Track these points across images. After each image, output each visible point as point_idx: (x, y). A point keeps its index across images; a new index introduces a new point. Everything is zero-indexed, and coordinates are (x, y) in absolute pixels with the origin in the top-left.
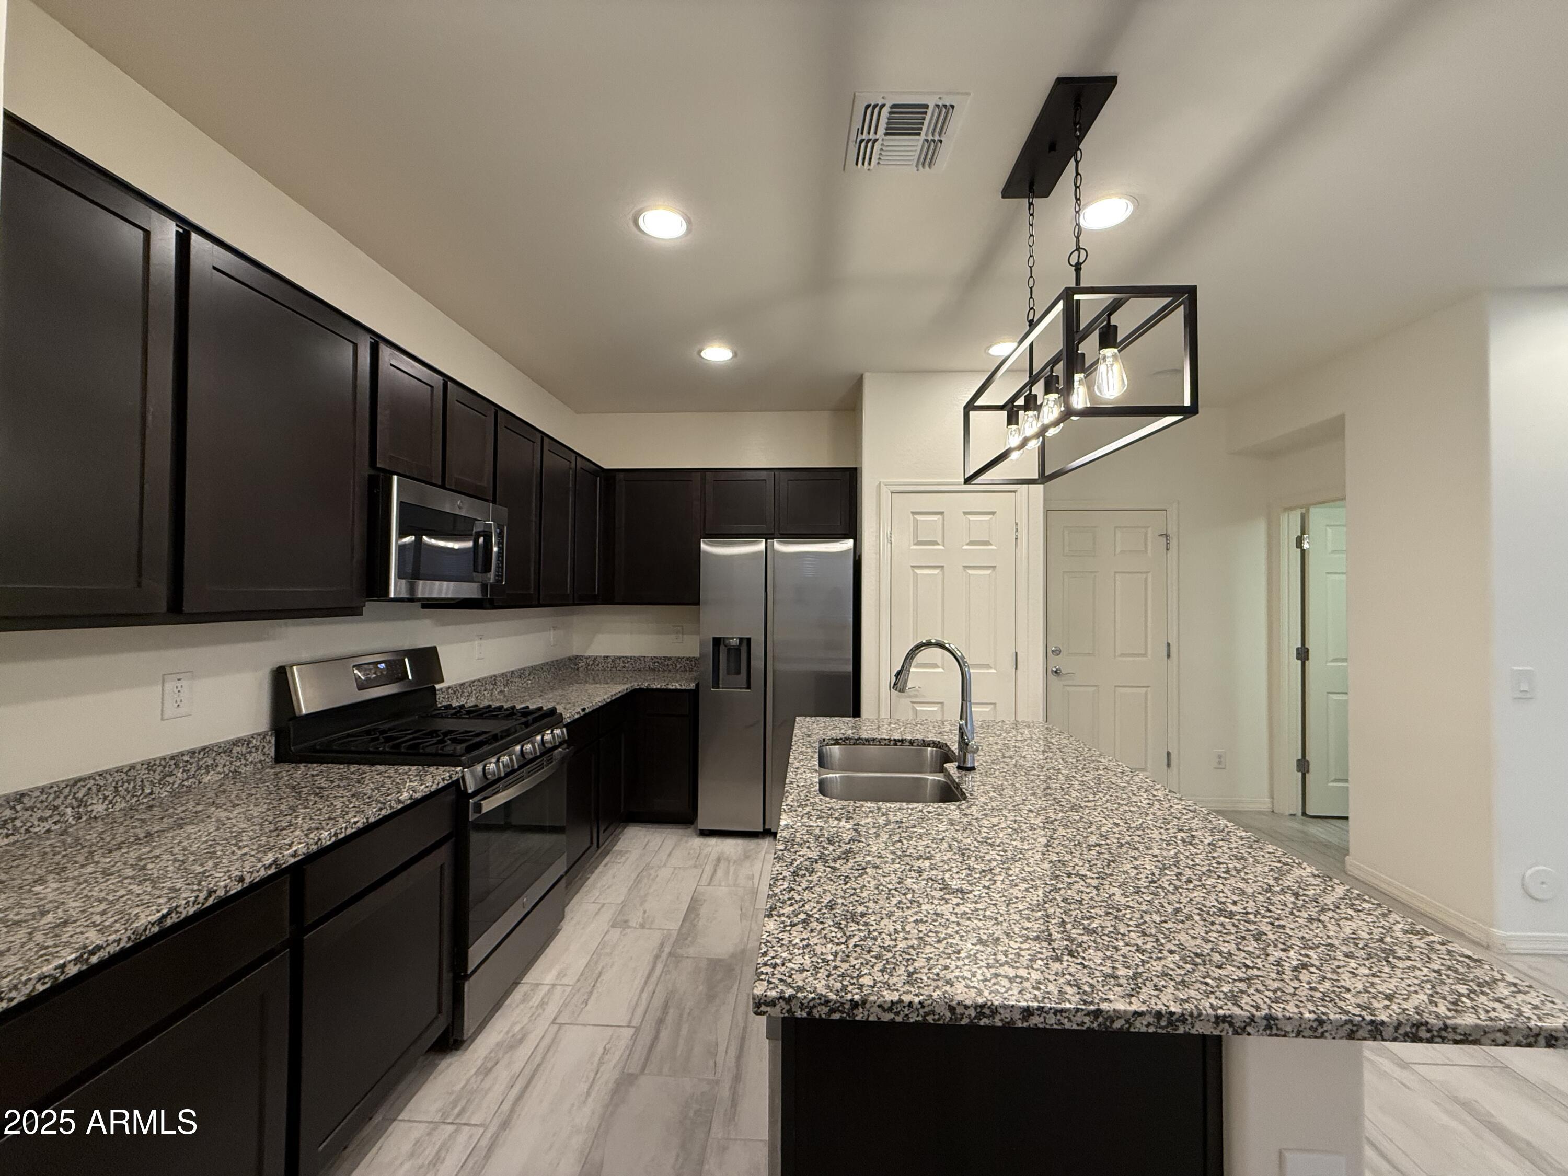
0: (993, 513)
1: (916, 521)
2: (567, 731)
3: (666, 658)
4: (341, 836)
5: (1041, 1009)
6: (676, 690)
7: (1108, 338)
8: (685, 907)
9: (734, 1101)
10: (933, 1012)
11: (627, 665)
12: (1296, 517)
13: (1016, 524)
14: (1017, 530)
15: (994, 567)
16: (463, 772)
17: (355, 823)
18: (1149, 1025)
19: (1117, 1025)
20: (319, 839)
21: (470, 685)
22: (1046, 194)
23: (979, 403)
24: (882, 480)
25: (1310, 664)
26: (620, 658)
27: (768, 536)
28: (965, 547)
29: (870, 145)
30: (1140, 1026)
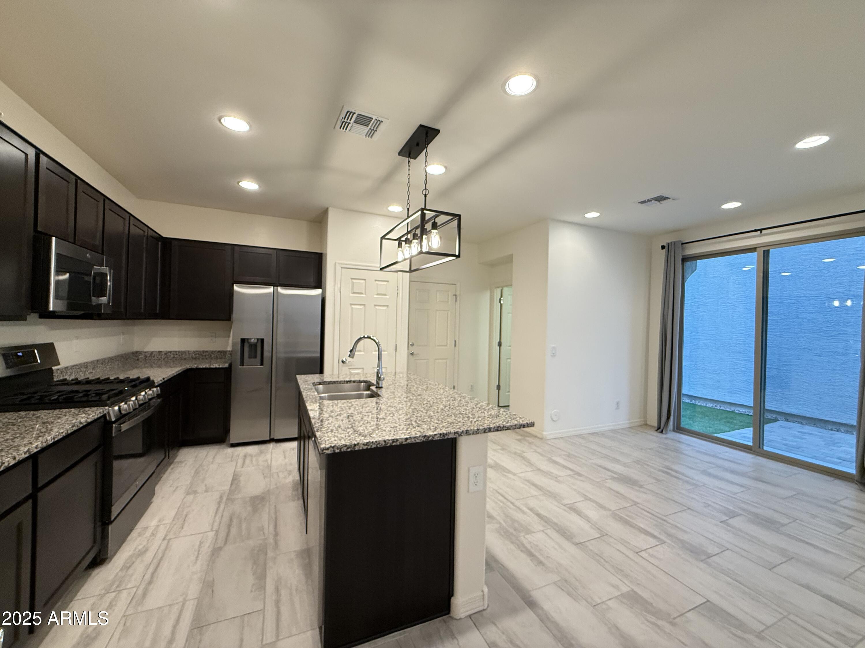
0: (388, 281)
1: (353, 283)
2: (161, 389)
3: (204, 352)
4: (56, 439)
5: (410, 438)
6: (216, 368)
7: (435, 226)
8: (230, 479)
9: (276, 543)
10: (379, 443)
11: (176, 356)
12: (499, 290)
13: (398, 287)
14: (398, 290)
15: (387, 306)
16: (108, 409)
17: (62, 433)
18: (438, 437)
19: (430, 438)
20: (47, 440)
21: (71, 368)
22: (415, 158)
23: (387, 237)
24: (337, 261)
25: (502, 347)
26: (171, 352)
27: (274, 285)
28: (375, 296)
29: (347, 124)
30: (436, 438)
